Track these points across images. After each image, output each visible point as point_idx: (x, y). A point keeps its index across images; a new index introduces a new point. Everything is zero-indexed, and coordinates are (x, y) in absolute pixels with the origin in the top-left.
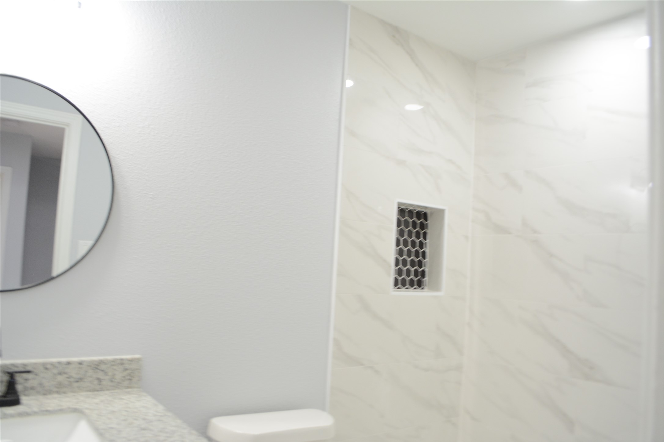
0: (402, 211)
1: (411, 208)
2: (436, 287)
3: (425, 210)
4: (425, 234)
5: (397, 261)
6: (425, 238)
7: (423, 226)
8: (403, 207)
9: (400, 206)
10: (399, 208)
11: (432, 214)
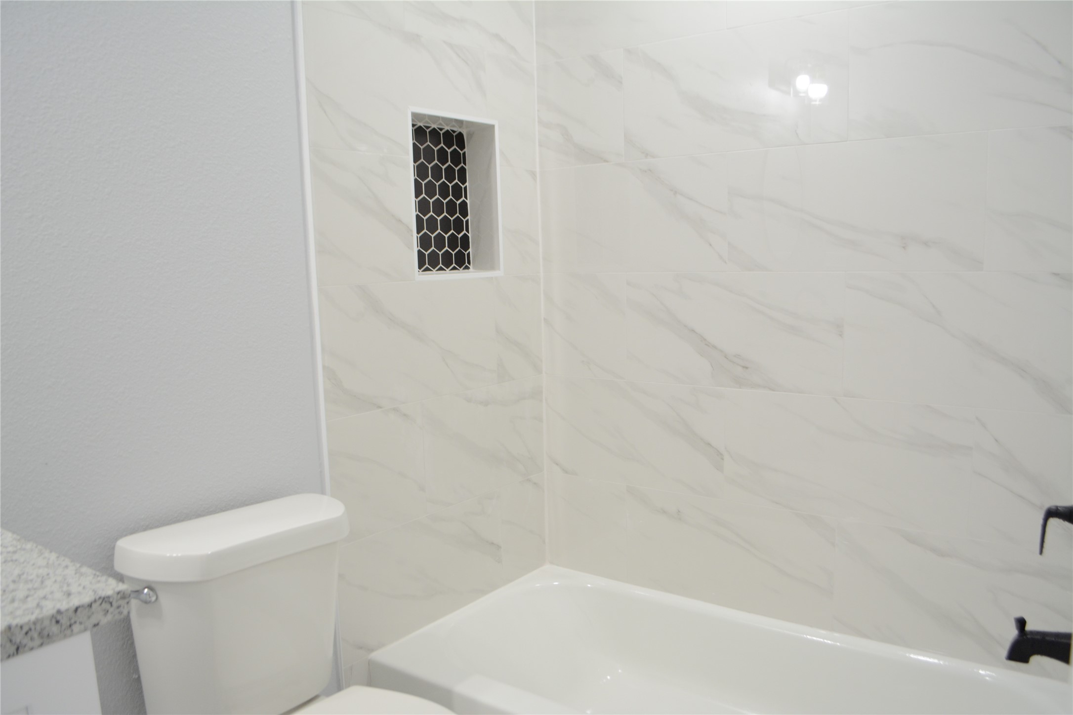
0: (419, 133)
1: (434, 126)
2: (490, 263)
3: (458, 129)
4: (463, 172)
5: (419, 220)
6: (463, 181)
7: (458, 158)
8: (419, 124)
9: (415, 123)
10: (413, 125)
11: (470, 135)
